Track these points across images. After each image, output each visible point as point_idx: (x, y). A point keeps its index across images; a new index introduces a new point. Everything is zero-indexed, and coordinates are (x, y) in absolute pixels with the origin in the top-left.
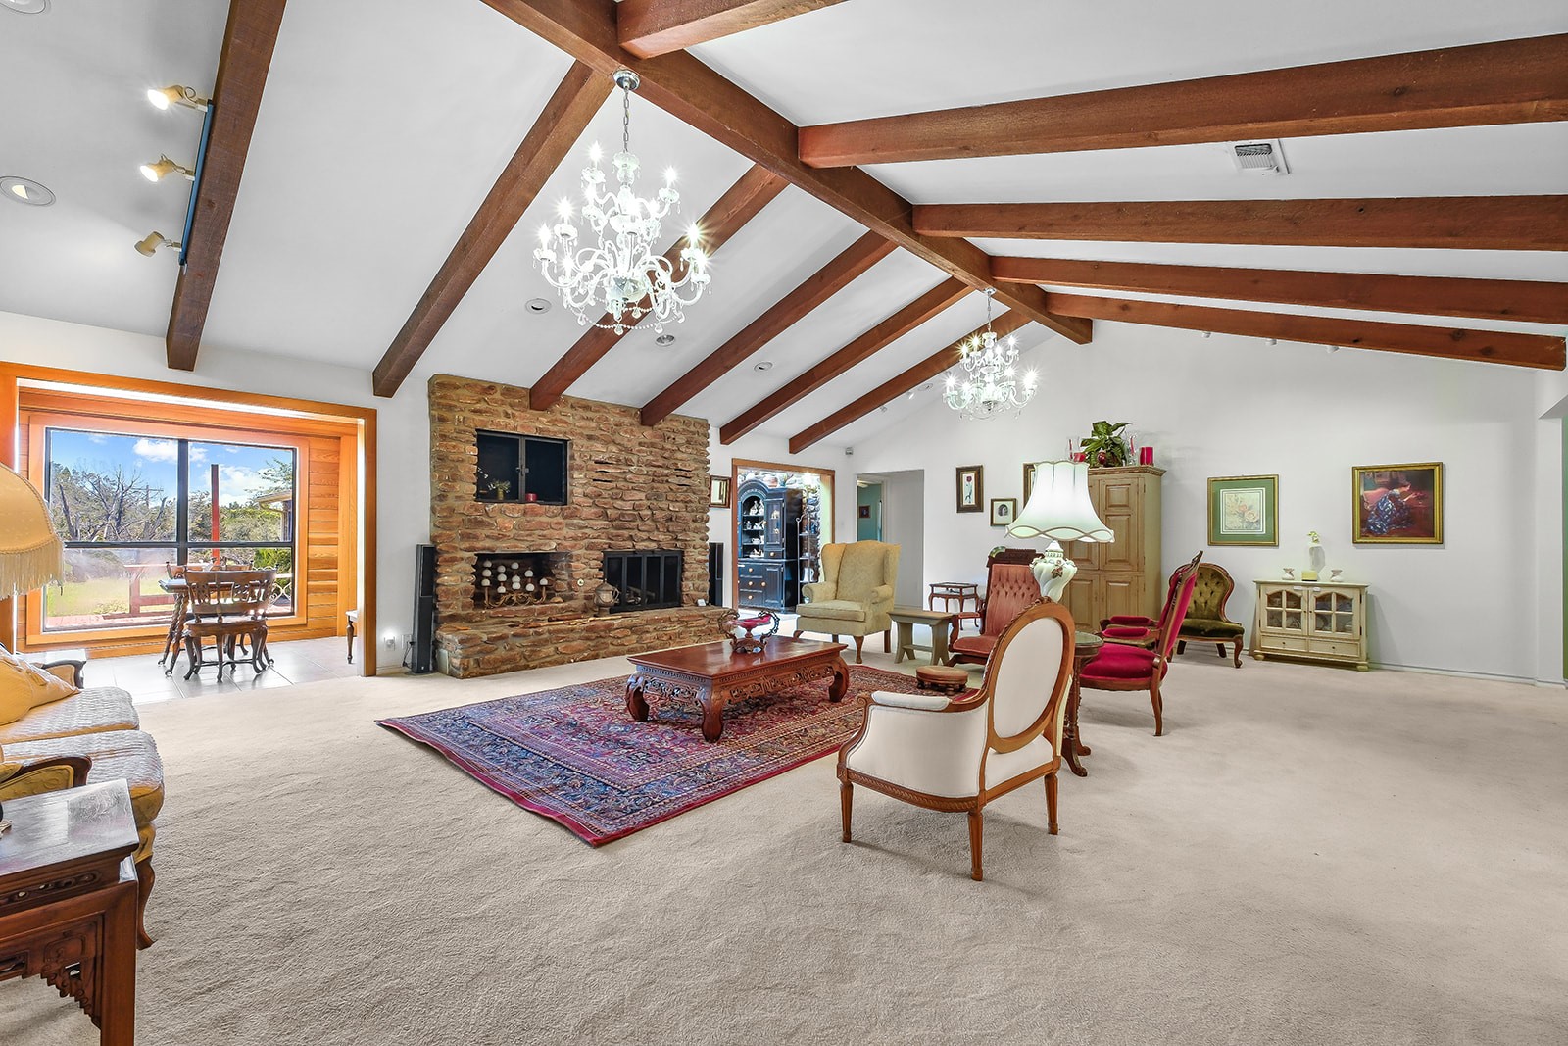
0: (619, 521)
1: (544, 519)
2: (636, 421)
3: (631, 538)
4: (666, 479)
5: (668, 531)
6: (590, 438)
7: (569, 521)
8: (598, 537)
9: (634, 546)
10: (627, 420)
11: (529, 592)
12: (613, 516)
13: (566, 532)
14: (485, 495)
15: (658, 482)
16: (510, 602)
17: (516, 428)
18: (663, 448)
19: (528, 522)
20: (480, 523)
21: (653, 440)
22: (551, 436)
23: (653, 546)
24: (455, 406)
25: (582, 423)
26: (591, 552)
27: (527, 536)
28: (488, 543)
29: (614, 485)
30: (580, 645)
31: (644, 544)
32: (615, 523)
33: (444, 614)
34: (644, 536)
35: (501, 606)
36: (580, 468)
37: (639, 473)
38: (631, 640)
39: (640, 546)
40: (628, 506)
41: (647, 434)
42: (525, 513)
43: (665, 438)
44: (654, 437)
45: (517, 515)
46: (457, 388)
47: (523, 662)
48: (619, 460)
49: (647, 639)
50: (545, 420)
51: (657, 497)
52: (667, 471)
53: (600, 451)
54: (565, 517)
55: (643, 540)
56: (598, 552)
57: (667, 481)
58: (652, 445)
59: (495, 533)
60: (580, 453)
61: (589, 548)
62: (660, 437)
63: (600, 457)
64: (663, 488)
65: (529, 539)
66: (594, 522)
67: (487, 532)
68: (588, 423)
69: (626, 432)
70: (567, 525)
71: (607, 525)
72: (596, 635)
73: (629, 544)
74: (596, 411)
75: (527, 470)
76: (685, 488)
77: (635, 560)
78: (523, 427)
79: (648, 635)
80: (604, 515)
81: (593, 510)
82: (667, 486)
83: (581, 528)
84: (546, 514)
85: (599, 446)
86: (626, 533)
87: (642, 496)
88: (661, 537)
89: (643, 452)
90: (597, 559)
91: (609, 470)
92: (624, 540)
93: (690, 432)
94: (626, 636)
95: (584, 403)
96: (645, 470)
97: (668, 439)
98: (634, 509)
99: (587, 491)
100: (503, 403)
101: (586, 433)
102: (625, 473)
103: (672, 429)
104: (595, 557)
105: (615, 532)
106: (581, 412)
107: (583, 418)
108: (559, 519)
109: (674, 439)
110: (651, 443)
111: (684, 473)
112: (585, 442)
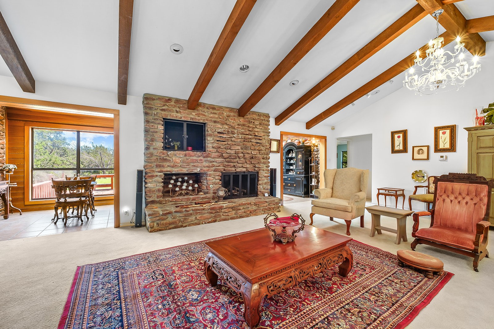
0: (229, 159)
1: (195, 158)
2: (236, 114)
3: (234, 166)
4: (250, 140)
5: (251, 163)
6: (215, 122)
7: (206, 159)
8: (219, 166)
9: (236, 170)
10: (232, 114)
11: (189, 190)
12: (226, 157)
13: (205, 164)
14: (167, 147)
15: (247, 142)
16: (181, 194)
17: (181, 118)
18: (249, 127)
19: (187, 159)
20: (165, 160)
22: (197, 121)
23: (244, 170)
24: (153, 108)
25: (212, 115)
26: (216, 173)
27: (187, 165)
28: (169, 169)
29: (226, 143)
30: (207, 216)
31: (240, 169)
32: (227, 160)
33: (148, 201)
34: (240, 165)
36: (211, 135)
37: (237, 137)
38: (232, 213)
39: (239, 170)
40: (233, 152)
41: (241, 120)
42: (186, 156)
43: (250, 122)
44: (245, 121)
45: (182, 156)
46: (154, 100)
47: (180, 224)
48: (228, 132)
49: (239, 213)
50: (194, 114)
51: (246, 148)
52: (250, 137)
53: (220, 127)
54: (204, 157)
55: (240, 167)
56: (219, 173)
57: (251, 141)
58: (244, 125)
59: (172, 164)
60: (210, 128)
61: (215, 171)
62: (247, 121)
63: (220, 130)
64: (249, 144)
65: (188, 167)
66: (217, 159)
67: (168, 164)
68: (214, 115)
69: (232, 119)
70: (205, 161)
71: (223, 161)
72: (215, 211)
73: (233, 169)
74: (218, 110)
75: (187, 137)
76: (259, 144)
77: (236, 176)
78: (184, 117)
79: (240, 211)
80: (221, 156)
81: (217, 154)
82: (251, 143)
83: (211, 162)
84: (196, 155)
85: (219, 125)
86: (232, 164)
87: (239, 148)
88: (248, 166)
89: (240, 128)
90: (219, 176)
91: (224, 136)
92: (231, 167)
93: (261, 119)
94: (230, 211)
95: (212, 106)
96: (240, 136)
97: (251, 122)
98: (235, 153)
99: (214, 146)
100: (175, 106)
101: (213, 120)
102: (231, 137)
103: (252, 118)
104: (218, 175)
105: (227, 164)
106: (211, 110)
107: (212, 113)
108: (201, 158)
109: (254, 122)
110: (243, 124)
111: (258, 138)
112: (213, 124)
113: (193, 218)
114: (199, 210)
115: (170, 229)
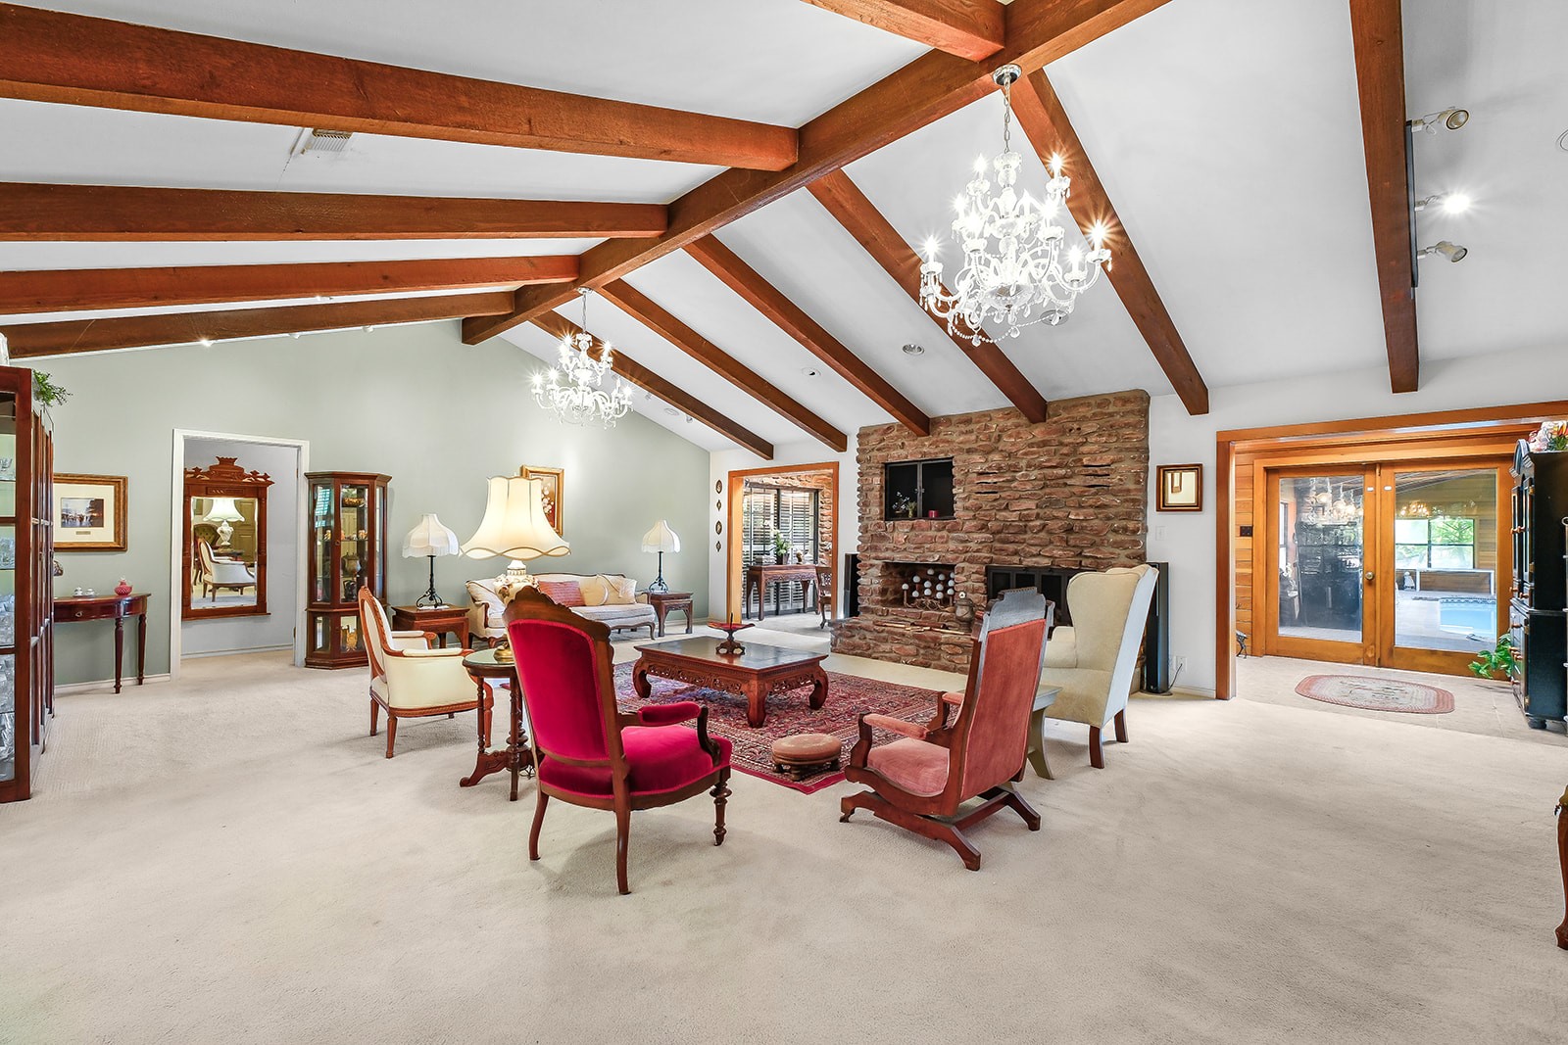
0: (1003, 534)
1: (930, 533)
3: (1016, 553)
4: (1061, 481)
5: (1069, 546)
6: (969, 451)
7: (952, 535)
8: (978, 551)
9: (1021, 562)
10: (1011, 422)
11: (937, 599)
12: (996, 529)
13: (952, 545)
14: (890, 514)
15: (1052, 487)
16: (922, 606)
17: (907, 457)
18: (1061, 444)
19: (917, 536)
20: (883, 538)
21: (1047, 437)
22: (935, 456)
23: (1046, 562)
24: (867, 449)
25: (963, 438)
26: (972, 566)
27: (915, 548)
28: (888, 554)
29: (997, 496)
30: (911, 650)
31: (1034, 559)
32: (997, 537)
34: (1034, 550)
35: (915, 607)
36: (960, 482)
37: (1028, 478)
39: (1029, 562)
40: (1013, 517)
41: (1038, 432)
42: (913, 528)
43: (1063, 432)
44: (1049, 433)
45: (906, 531)
46: (869, 435)
48: (1001, 468)
51: (1052, 503)
52: (1062, 472)
53: (978, 462)
54: (951, 531)
55: (1034, 556)
56: (980, 566)
57: (1066, 484)
58: (1044, 443)
59: (891, 546)
60: (968, 468)
61: (971, 561)
62: (1056, 431)
63: (979, 469)
64: (1060, 493)
65: (917, 551)
66: (976, 535)
67: (888, 545)
68: (967, 437)
69: (1010, 436)
70: (953, 539)
71: (989, 538)
72: (925, 644)
73: (1016, 559)
74: (979, 422)
75: (924, 490)
76: (1093, 490)
78: (915, 454)
80: (983, 528)
81: (974, 523)
82: (1066, 489)
83: (963, 542)
84: (930, 528)
85: (977, 458)
86: (1011, 547)
87: (1031, 504)
88: (1057, 553)
89: (1033, 453)
90: (977, 573)
91: (989, 481)
92: (1008, 555)
93: (1106, 414)
94: (957, 654)
95: (965, 418)
96: (1034, 474)
97: (1071, 430)
98: (1020, 520)
99: (967, 504)
100: (898, 437)
101: (967, 446)
102: (1008, 481)
103: (1073, 418)
104: (974, 571)
105: (998, 545)
106: (963, 428)
107: (963, 433)
108: (944, 533)
109: (1079, 429)
110: (1042, 441)
111: (1091, 470)
112: (965, 456)
113: (886, 647)
114: (896, 634)
115: (856, 655)
